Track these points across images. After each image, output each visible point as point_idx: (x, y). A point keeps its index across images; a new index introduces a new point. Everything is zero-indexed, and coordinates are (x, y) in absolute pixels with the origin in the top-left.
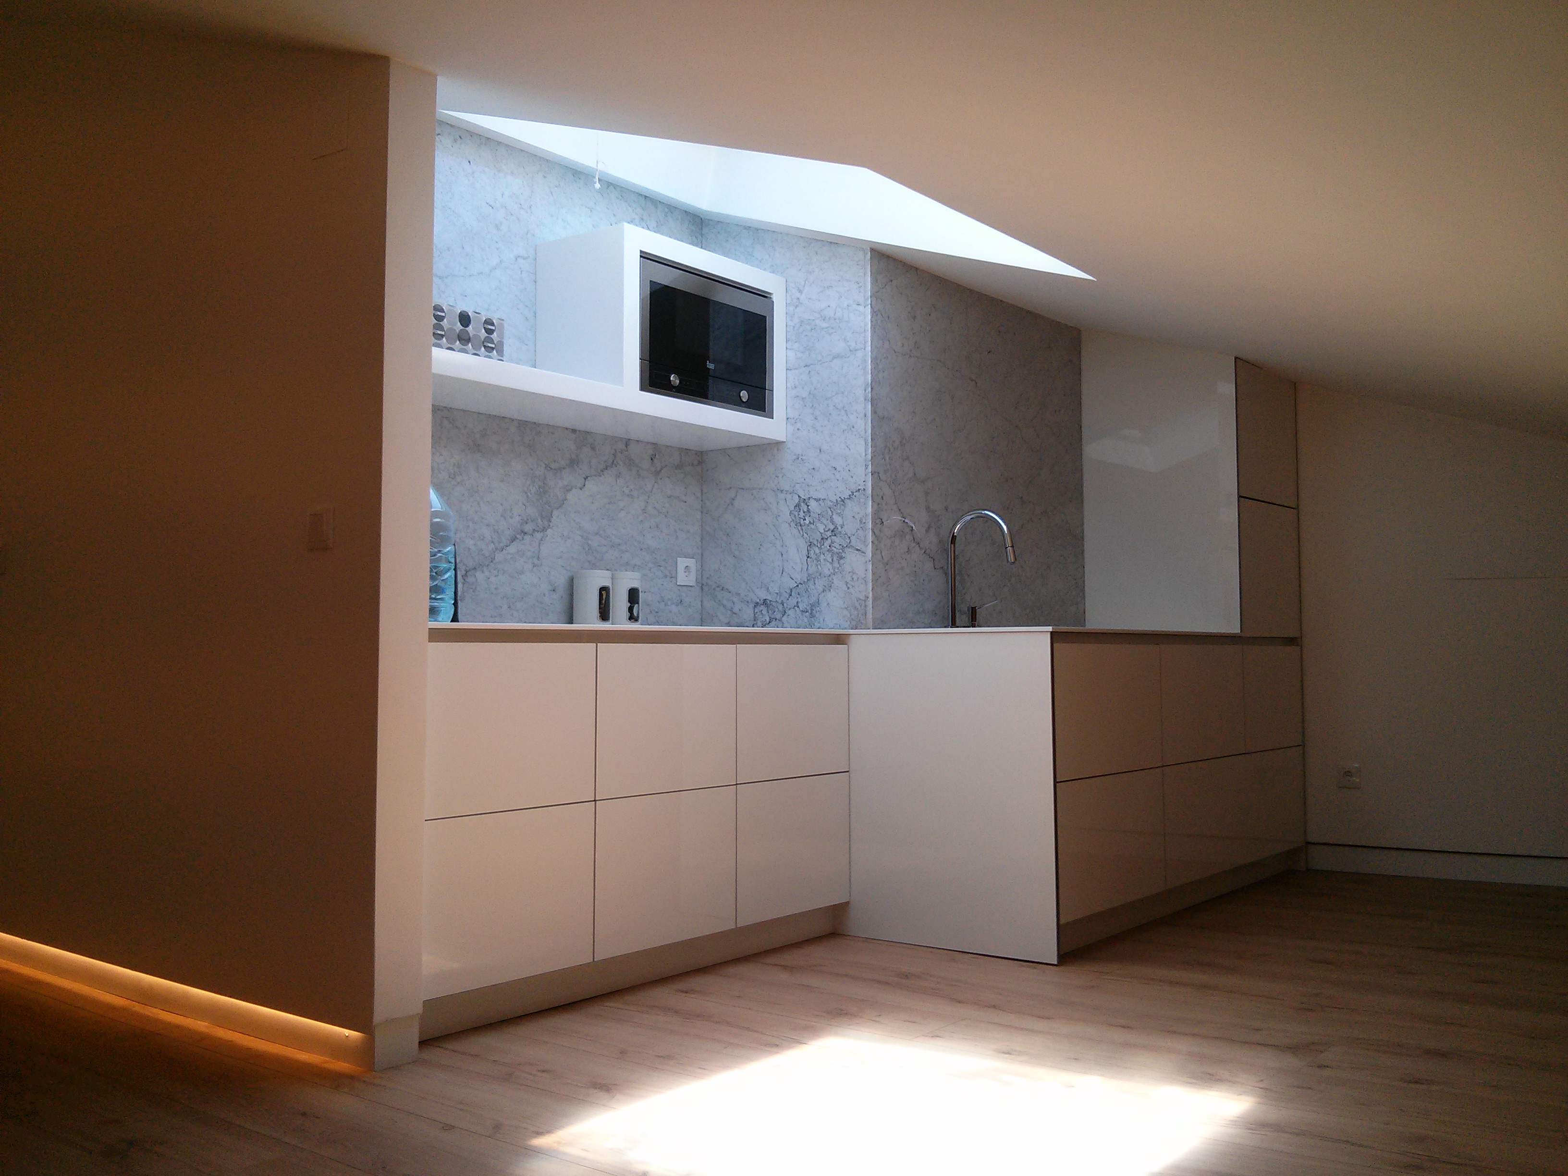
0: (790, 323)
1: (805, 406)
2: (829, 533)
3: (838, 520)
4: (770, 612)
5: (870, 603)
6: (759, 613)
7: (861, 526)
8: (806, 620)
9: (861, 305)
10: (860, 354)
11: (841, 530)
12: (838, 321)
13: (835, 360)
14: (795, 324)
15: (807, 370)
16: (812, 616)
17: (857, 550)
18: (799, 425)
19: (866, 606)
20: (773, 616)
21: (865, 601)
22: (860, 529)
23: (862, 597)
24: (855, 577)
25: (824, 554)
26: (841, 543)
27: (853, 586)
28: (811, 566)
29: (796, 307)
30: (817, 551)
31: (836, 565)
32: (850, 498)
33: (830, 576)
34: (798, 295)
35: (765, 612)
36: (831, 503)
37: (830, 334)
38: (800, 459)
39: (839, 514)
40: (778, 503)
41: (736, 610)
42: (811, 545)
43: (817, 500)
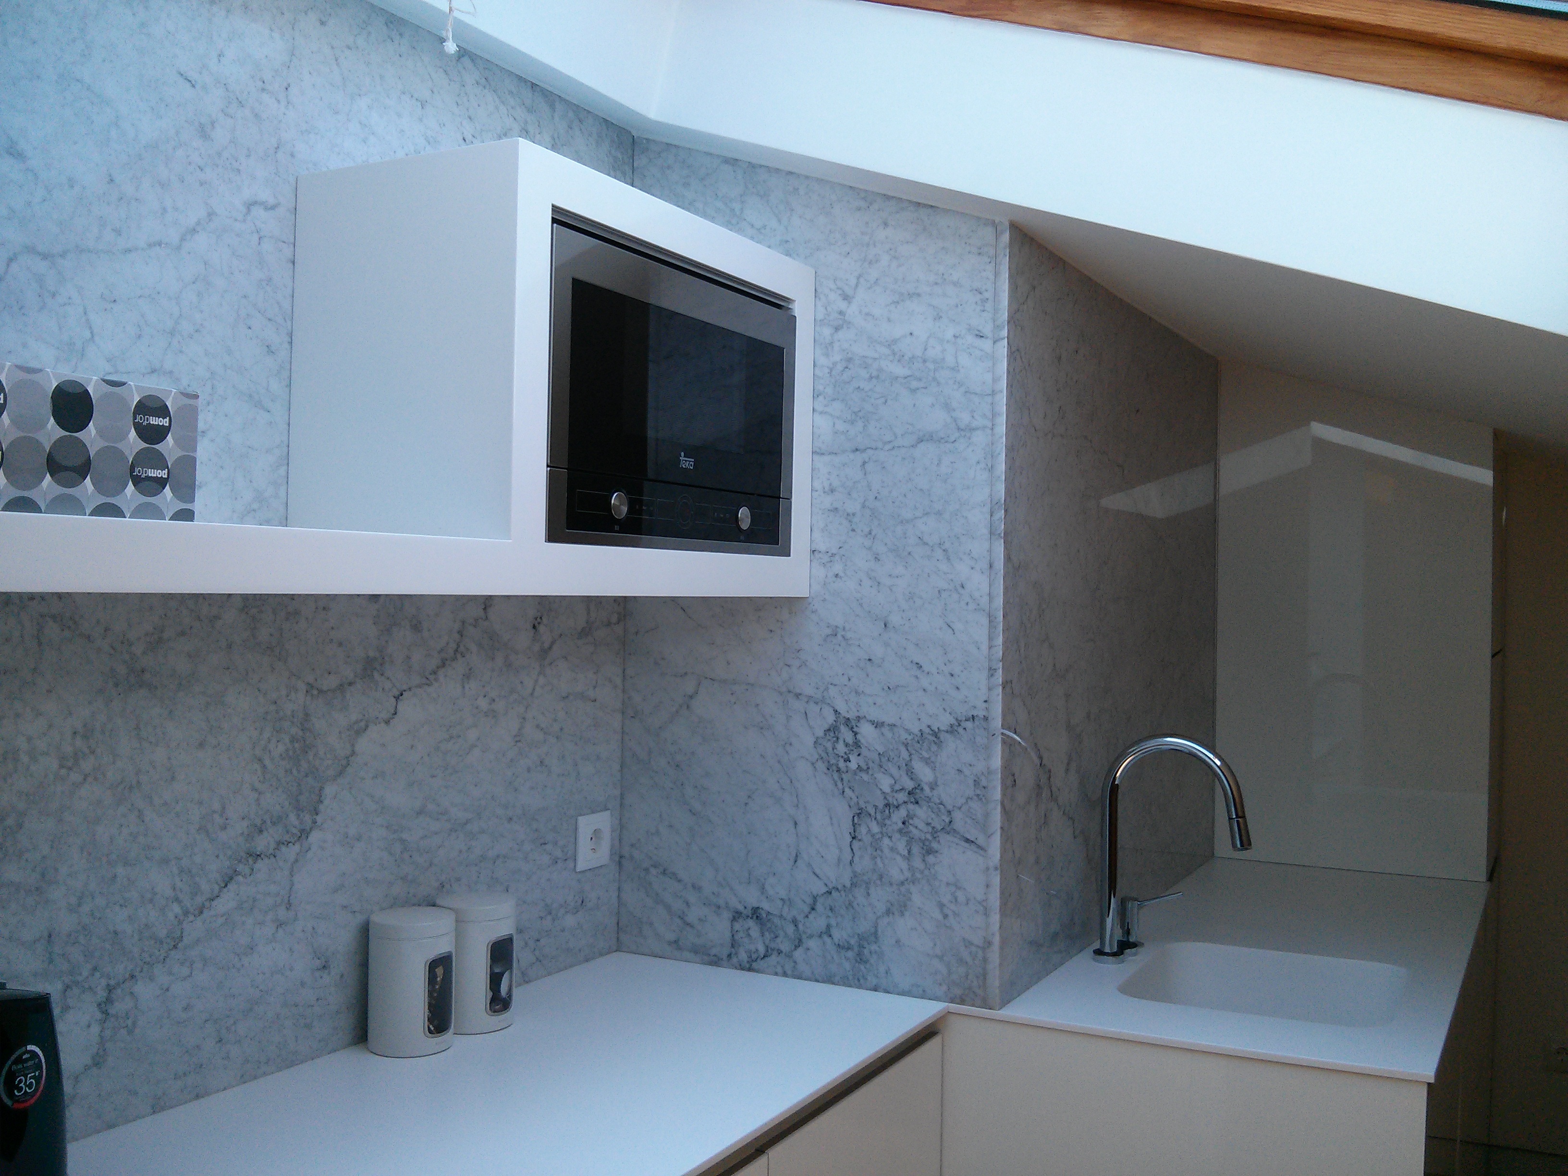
0: (822, 361)
1: (853, 530)
2: (902, 797)
3: (925, 774)
4: (767, 934)
5: (994, 956)
6: (741, 934)
7: (978, 792)
8: (847, 965)
9: (987, 338)
10: (979, 438)
11: (930, 795)
12: (931, 366)
13: (922, 446)
14: (835, 364)
15: (859, 458)
16: (861, 959)
17: (967, 840)
18: (838, 568)
19: (985, 960)
20: (773, 945)
21: (984, 949)
22: (975, 798)
23: (977, 940)
24: (960, 894)
25: (890, 837)
26: (930, 821)
27: (956, 914)
28: (861, 857)
29: (837, 329)
30: (875, 829)
31: (917, 863)
32: (952, 730)
33: (902, 883)
34: (843, 305)
35: (755, 932)
36: (907, 736)
37: (914, 391)
38: (839, 636)
39: (927, 761)
40: (789, 718)
41: (692, 917)
42: (860, 813)
43: (878, 725)
